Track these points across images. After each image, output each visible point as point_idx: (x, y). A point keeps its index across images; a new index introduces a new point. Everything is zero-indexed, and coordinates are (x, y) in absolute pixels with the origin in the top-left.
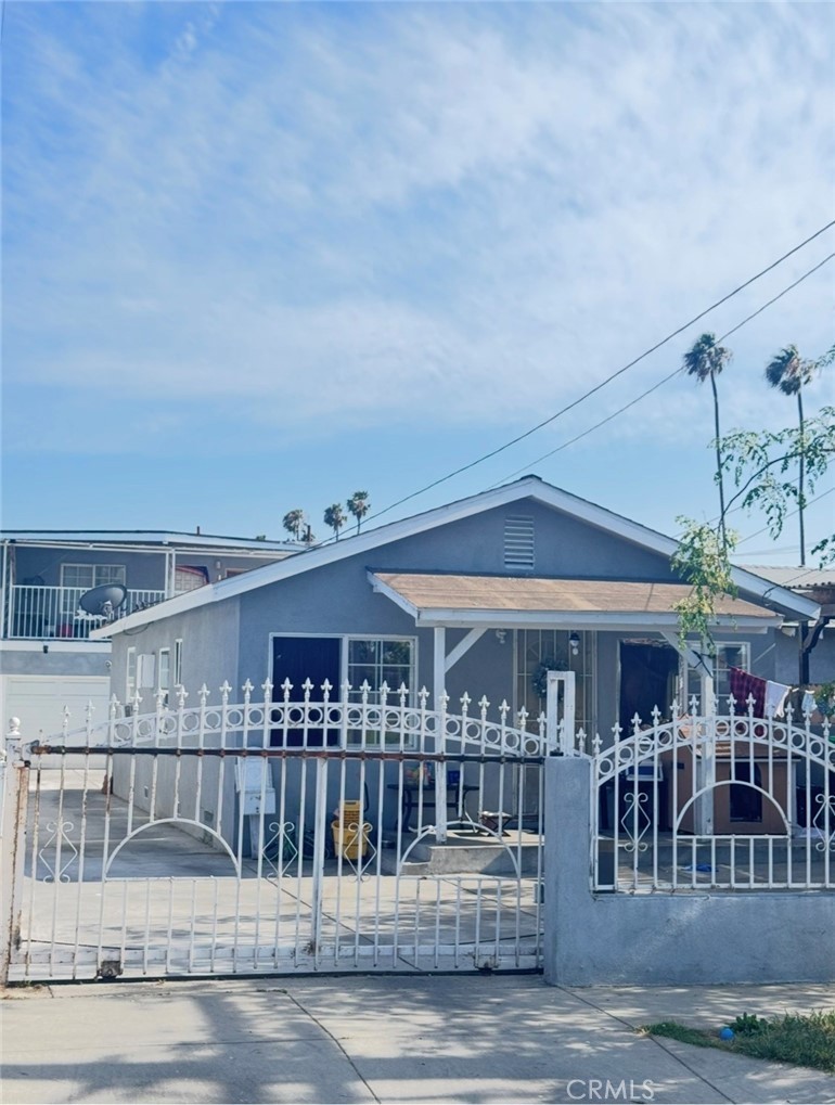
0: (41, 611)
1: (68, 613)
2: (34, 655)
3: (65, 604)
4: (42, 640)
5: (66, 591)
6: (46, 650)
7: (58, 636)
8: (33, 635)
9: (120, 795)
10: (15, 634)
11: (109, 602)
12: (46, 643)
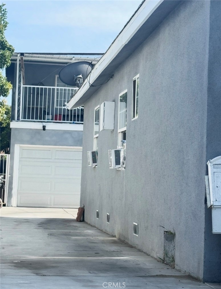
0: (41, 105)
1: (59, 107)
2: (37, 131)
3: (57, 101)
4: (42, 122)
5: (58, 89)
6: (44, 128)
7: (52, 119)
8: (36, 118)
9: (89, 222)
10: (25, 118)
11: (81, 76)
12: (44, 124)
